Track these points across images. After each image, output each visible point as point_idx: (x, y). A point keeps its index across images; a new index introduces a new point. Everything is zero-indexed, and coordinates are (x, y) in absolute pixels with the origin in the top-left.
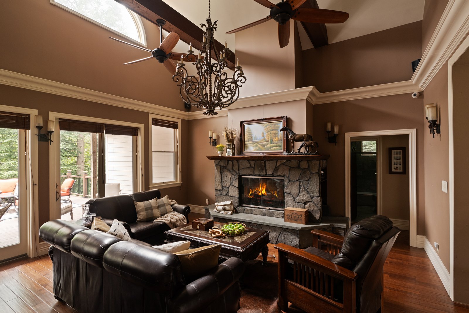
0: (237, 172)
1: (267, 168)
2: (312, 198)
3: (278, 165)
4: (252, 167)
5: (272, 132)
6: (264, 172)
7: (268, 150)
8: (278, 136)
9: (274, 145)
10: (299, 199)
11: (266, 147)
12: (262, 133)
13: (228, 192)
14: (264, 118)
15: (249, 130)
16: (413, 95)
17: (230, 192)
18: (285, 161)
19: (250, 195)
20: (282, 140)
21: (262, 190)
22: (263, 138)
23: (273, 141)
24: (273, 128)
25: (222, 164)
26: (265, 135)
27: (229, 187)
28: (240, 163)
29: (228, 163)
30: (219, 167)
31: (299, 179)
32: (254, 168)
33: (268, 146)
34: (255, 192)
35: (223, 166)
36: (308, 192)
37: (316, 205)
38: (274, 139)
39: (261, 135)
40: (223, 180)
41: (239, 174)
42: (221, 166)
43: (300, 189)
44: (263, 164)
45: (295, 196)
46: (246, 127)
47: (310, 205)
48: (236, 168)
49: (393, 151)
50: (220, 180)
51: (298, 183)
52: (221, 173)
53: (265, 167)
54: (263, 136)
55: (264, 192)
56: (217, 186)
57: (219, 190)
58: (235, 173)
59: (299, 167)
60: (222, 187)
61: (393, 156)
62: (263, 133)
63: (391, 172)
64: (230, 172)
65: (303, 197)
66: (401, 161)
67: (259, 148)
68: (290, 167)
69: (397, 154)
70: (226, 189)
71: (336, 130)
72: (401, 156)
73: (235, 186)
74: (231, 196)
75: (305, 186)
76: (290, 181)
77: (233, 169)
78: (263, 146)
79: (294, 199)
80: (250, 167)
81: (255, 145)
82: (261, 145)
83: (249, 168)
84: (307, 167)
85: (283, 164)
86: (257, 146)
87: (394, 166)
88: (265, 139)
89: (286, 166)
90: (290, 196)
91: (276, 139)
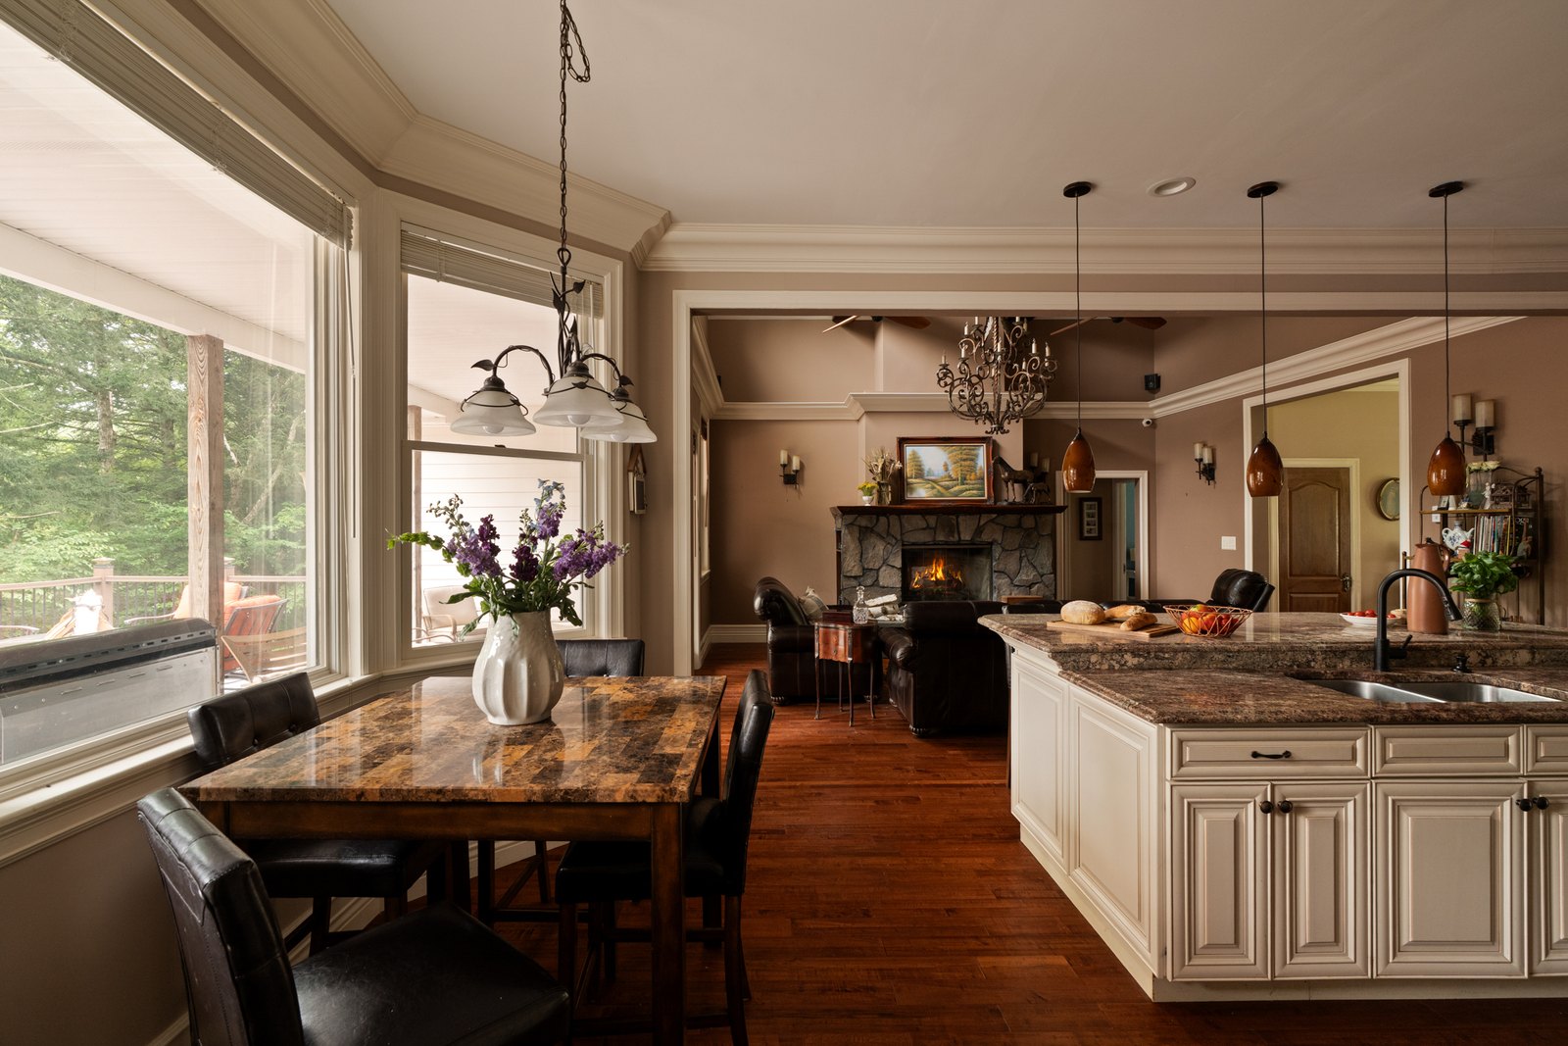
0: (899, 538)
1: (961, 529)
2: (1042, 576)
3: (982, 523)
4: (931, 529)
5: (963, 463)
6: (956, 536)
7: (956, 496)
8: (975, 471)
9: (967, 487)
10: (1019, 581)
11: (952, 490)
12: (943, 464)
13: (877, 580)
14: (947, 436)
15: (915, 457)
16: (1144, 423)
17: (880, 579)
18: (994, 516)
19: (916, 584)
20: (983, 479)
21: (936, 571)
22: (946, 474)
23: (965, 479)
24: (965, 457)
25: (864, 522)
26: (950, 468)
27: (880, 568)
28: (903, 521)
29: (878, 520)
30: (856, 529)
31: (1020, 547)
32: (935, 529)
33: (956, 488)
34: (925, 577)
35: (866, 528)
36: (1035, 567)
37: (1047, 586)
38: (968, 477)
39: (942, 468)
40: (864, 557)
41: (903, 542)
42: (860, 526)
43: (1021, 562)
44: (955, 522)
45: (1012, 576)
46: (909, 450)
47: (1038, 588)
48: (896, 530)
49: (1085, 503)
50: (859, 555)
51: (1017, 554)
52: (861, 541)
53: (958, 528)
54: (947, 470)
55: (940, 575)
56: (850, 568)
57: (855, 577)
58: (894, 541)
59: (1019, 526)
60: (864, 569)
61: (1086, 511)
62: (946, 465)
63: (1082, 538)
64: (882, 538)
65: (1028, 576)
66: (1096, 519)
67: (939, 491)
68: (1005, 527)
69: (1090, 509)
70: (873, 573)
71: (1046, 465)
72: (1096, 511)
73: (893, 567)
74: (884, 587)
75: (1030, 558)
76: (1004, 550)
77: (888, 534)
78: (947, 488)
79: (1012, 580)
80: (928, 527)
81: (929, 485)
82: (942, 486)
83: (924, 529)
84: (1033, 526)
85: (992, 521)
86: (933, 488)
87: (1086, 528)
88: (950, 476)
89: (997, 524)
90: (1004, 576)
91: (972, 477)
